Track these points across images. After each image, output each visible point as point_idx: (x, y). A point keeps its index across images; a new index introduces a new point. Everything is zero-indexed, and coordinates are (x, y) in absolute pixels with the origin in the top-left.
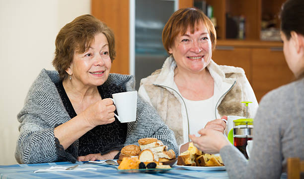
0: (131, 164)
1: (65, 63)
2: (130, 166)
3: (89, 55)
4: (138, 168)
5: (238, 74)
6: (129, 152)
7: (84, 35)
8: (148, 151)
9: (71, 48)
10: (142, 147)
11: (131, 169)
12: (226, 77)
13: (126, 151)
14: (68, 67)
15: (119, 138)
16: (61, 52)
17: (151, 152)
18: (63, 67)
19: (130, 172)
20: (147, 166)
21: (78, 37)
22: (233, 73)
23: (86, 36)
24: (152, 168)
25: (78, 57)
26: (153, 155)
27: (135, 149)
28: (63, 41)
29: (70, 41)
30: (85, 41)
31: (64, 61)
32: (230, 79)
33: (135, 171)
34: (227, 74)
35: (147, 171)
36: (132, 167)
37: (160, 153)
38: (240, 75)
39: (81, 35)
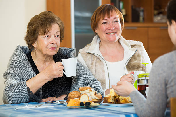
0: (75, 103)
1: (33, 40)
2: (74, 104)
3: (48, 36)
4: (79, 105)
5: (139, 45)
6: (74, 95)
7: (45, 24)
8: (85, 95)
9: (37, 32)
10: (81, 92)
11: (75, 106)
12: (131, 47)
13: (72, 95)
15: (66, 87)
17: (87, 95)
18: (31, 42)
19: (75, 108)
20: (85, 104)
21: (42, 25)
22: (135, 45)
23: (47, 25)
24: (88, 105)
25: (41, 37)
26: (88, 97)
27: (77, 94)
28: (33, 27)
29: (37, 27)
30: (46, 28)
31: (32, 38)
32: (134, 48)
33: (77, 107)
34: (132, 45)
35: (85, 107)
36: (76, 105)
37: (92, 96)
38: (140, 46)
39: (44, 24)
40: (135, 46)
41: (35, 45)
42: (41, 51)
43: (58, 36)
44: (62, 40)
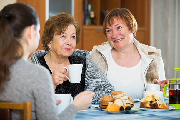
1: (48, 40)
2: (115, 109)
3: (63, 36)
6: (107, 100)
7: (62, 24)
8: (119, 99)
9: (53, 31)
10: (114, 97)
12: (149, 54)
14: (49, 42)
16: (46, 33)
17: (121, 100)
19: (115, 112)
20: (125, 109)
21: (58, 24)
23: (63, 25)
24: (128, 110)
25: (56, 37)
26: (123, 102)
27: (110, 98)
28: (49, 26)
29: (53, 26)
30: (62, 28)
31: (48, 38)
32: (151, 55)
34: (149, 52)
35: (125, 112)
39: (61, 24)
40: (153, 54)
41: (49, 45)
42: (56, 52)
43: (73, 37)
44: (78, 42)
